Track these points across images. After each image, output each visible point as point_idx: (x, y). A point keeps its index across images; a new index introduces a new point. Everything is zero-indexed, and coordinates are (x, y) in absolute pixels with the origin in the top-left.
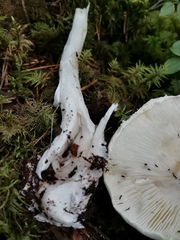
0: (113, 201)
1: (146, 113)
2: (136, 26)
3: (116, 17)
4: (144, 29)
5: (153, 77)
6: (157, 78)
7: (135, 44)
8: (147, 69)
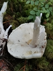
0: (8, 50)
1: (20, 27)
2: (23, 8)
3: (18, 6)
4: (25, 9)
5: (26, 20)
6: (27, 20)
7: (23, 12)
8: (24, 18)
